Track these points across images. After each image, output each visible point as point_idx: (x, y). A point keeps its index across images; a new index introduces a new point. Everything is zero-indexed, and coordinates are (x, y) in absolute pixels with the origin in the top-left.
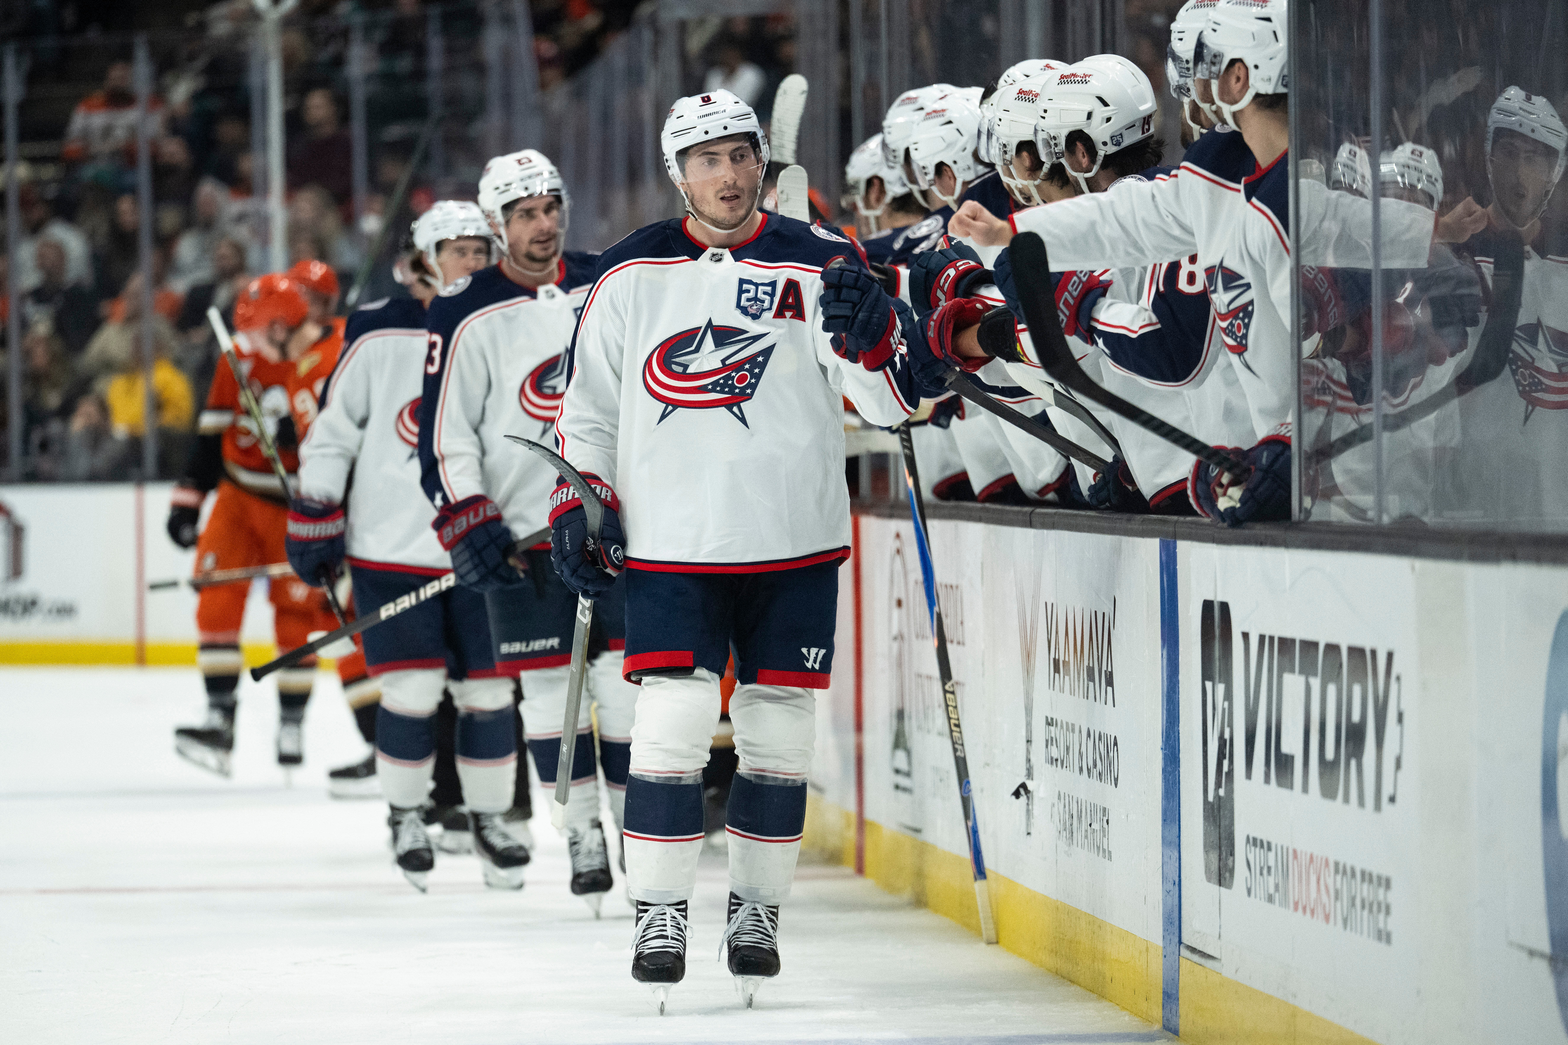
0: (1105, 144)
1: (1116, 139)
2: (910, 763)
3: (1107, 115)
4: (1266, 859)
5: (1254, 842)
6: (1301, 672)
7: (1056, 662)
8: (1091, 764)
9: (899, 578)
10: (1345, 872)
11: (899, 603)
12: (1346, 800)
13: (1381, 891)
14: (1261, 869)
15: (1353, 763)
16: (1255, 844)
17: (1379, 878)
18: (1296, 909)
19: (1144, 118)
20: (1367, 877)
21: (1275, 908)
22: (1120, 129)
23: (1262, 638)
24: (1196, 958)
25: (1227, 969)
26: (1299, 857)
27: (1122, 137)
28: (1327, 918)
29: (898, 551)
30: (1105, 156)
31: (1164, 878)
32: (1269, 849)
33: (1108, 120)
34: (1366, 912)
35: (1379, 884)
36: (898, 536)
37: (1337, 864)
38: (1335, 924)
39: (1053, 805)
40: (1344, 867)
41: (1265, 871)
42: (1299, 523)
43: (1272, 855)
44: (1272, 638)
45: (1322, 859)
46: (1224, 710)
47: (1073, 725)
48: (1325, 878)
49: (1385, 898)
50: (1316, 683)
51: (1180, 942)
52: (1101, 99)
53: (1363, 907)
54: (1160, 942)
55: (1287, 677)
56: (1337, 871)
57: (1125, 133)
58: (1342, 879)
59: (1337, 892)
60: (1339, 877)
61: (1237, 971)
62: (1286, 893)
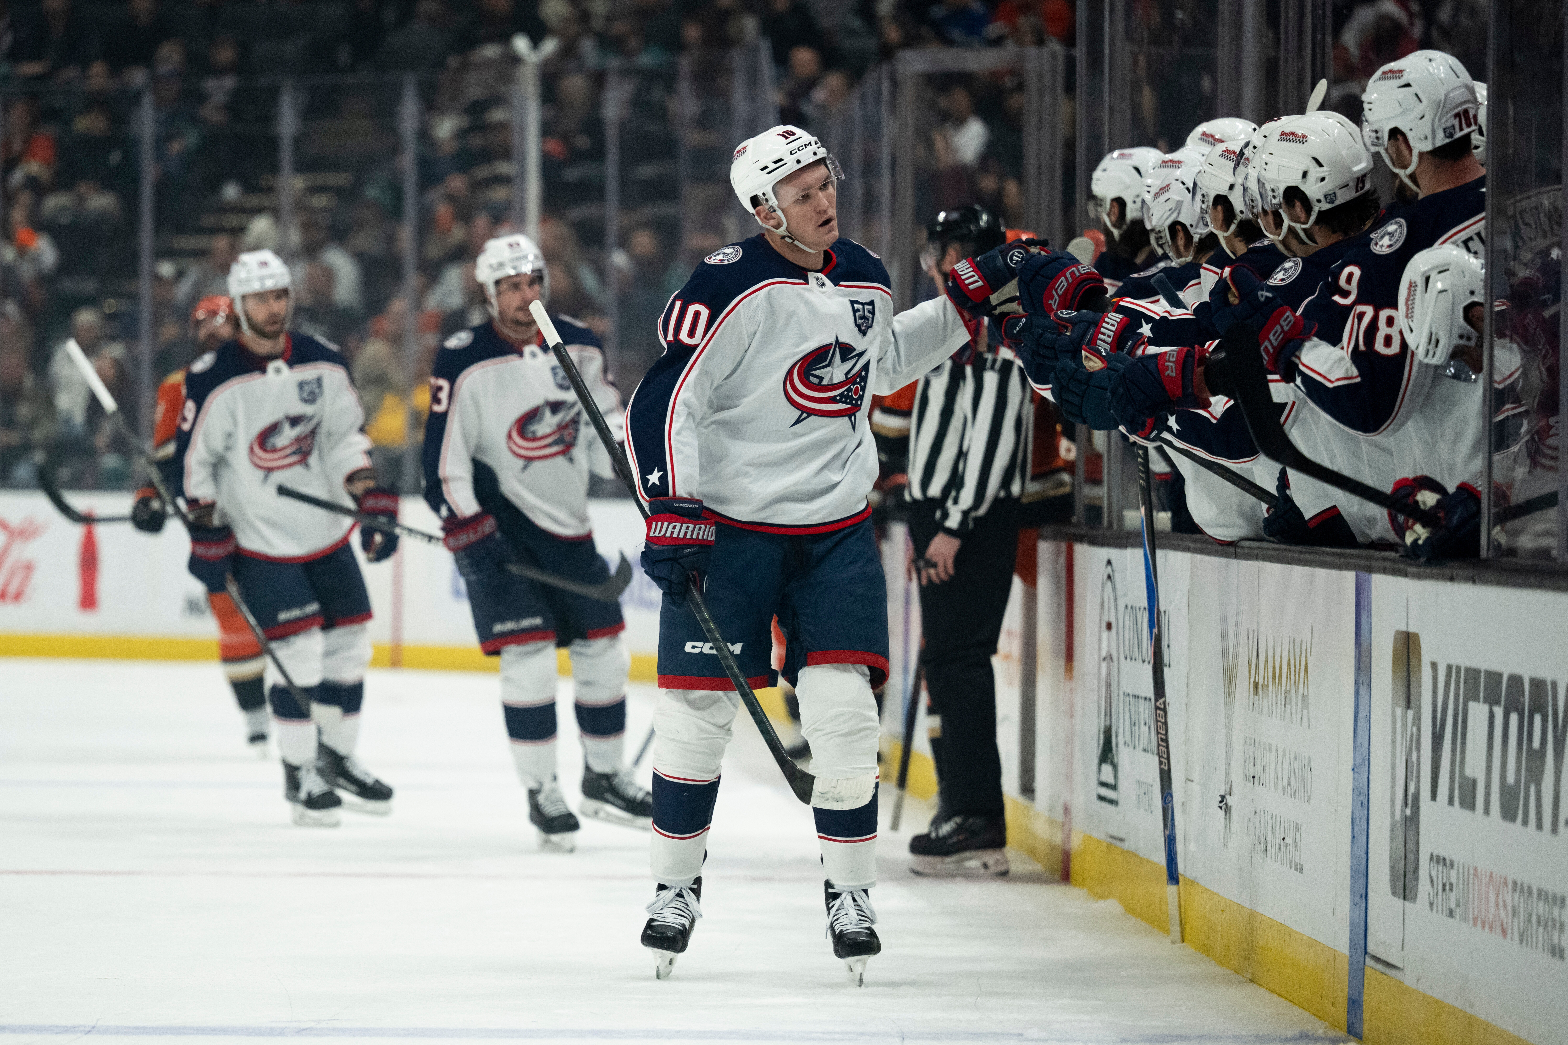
0: (1319, 201)
1: (1330, 197)
2: (1116, 777)
3: (1322, 175)
4: (1449, 877)
5: (1438, 860)
6: (1485, 701)
7: (1256, 686)
8: (1286, 781)
9: (1110, 605)
10: (1522, 890)
11: (1109, 626)
12: (1525, 822)
13: (1556, 910)
14: (1444, 886)
15: (1533, 789)
16: (1438, 861)
17: (1554, 897)
18: (1475, 923)
19: (1358, 179)
20: (1542, 895)
21: (1455, 923)
22: (1333, 189)
23: (1449, 668)
24: (1380, 967)
25: (1409, 979)
26: (1479, 874)
27: (1335, 196)
28: (1504, 933)
29: (1109, 577)
30: (1319, 212)
31: (1353, 891)
32: (1452, 866)
33: (1323, 179)
34: (1541, 929)
35: (1554, 903)
36: (1109, 562)
37: (1515, 883)
38: (1512, 939)
39: (1249, 820)
40: (1522, 885)
41: (1448, 887)
42: (1486, 560)
43: (1453, 873)
44: (1458, 668)
45: (1500, 877)
46: (1412, 734)
47: (1270, 745)
48: (1503, 896)
49: (1560, 916)
50: (1499, 711)
51: (1366, 953)
52: (1315, 159)
53: (1539, 924)
54: (1347, 952)
55: (1472, 705)
56: (1515, 888)
57: (1338, 192)
58: (1519, 897)
59: (1514, 908)
60: (1516, 896)
61: (1418, 980)
62: (1466, 910)
